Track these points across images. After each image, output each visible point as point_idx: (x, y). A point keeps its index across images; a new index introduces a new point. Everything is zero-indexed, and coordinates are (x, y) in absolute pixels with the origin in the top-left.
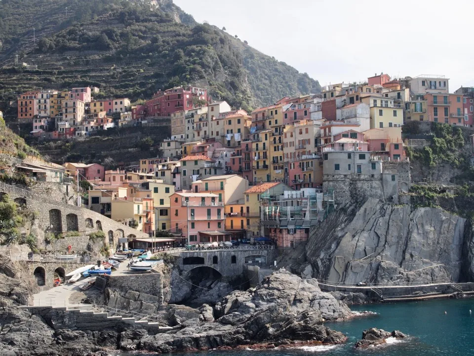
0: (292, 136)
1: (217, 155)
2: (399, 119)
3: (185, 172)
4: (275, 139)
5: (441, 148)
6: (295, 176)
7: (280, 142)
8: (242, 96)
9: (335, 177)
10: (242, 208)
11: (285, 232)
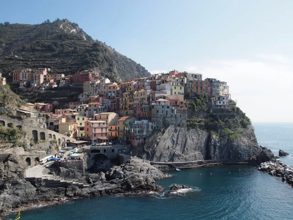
0: (137, 96)
1: (104, 102)
2: (182, 91)
3: (90, 109)
4: (130, 97)
5: (199, 103)
6: (139, 114)
7: (132, 98)
8: (114, 75)
9: (157, 116)
10: (116, 127)
11: (135, 139)
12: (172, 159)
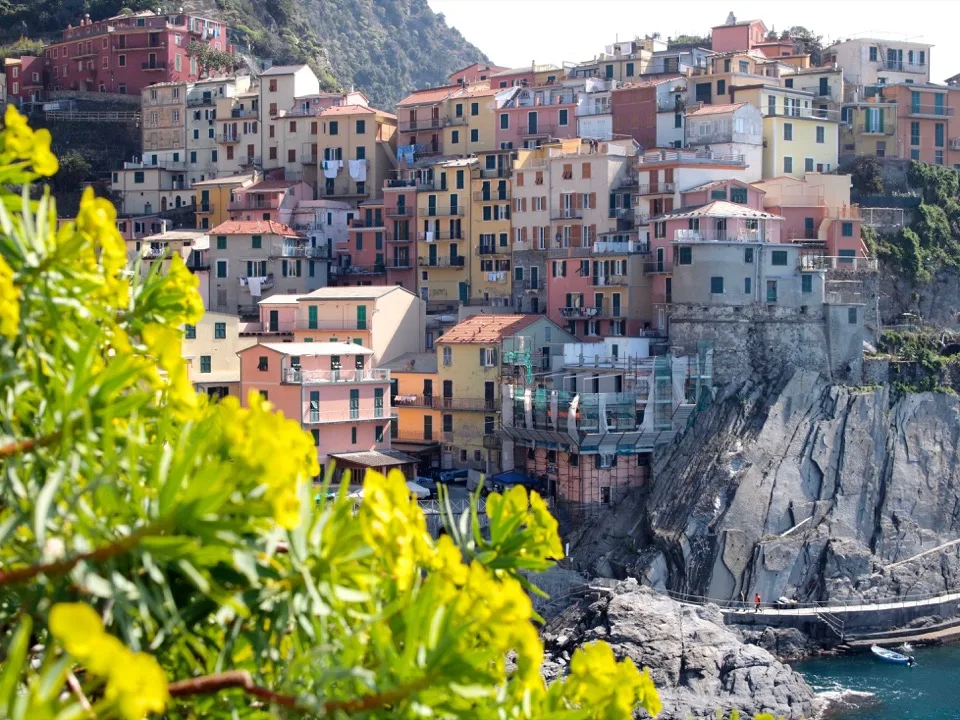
0: (539, 181)
1: (302, 220)
2: (828, 152)
3: (222, 266)
4: (486, 186)
5: (937, 230)
6: (569, 296)
7: (502, 196)
8: (297, 41)
9: (712, 311)
10: (428, 384)
11: (588, 466)
12: (815, 589)
